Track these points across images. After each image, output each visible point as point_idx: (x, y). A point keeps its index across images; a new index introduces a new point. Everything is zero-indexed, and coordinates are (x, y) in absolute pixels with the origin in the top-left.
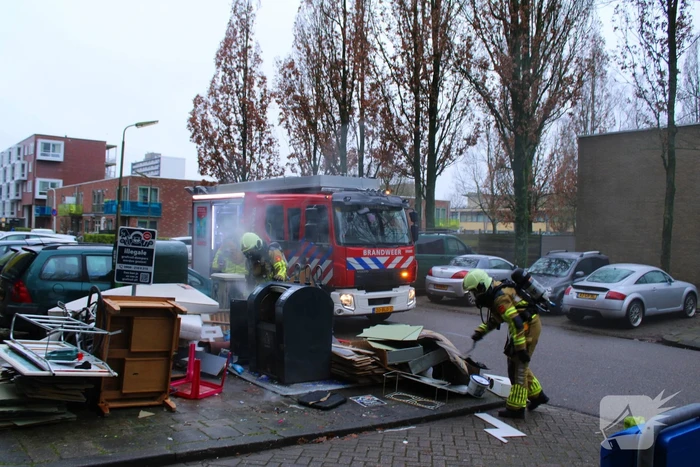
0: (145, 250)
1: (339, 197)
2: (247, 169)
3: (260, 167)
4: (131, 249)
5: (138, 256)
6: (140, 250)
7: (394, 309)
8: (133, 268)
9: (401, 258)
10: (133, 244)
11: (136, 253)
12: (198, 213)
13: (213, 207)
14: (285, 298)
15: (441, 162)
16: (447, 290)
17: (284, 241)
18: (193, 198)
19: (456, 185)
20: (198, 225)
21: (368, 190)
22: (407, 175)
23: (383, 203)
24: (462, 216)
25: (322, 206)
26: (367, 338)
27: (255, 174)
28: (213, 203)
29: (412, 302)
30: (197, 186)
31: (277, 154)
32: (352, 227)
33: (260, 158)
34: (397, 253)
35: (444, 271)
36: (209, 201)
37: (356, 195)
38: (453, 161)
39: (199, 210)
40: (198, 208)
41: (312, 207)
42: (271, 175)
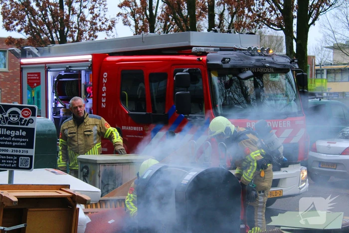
0: (23, 129)
1: (216, 58)
4: (8, 128)
5: (16, 137)
6: (18, 129)
7: (284, 193)
8: (10, 151)
10: (10, 123)
11: (13, 133)
12: (28, 80)
13: (49, 72)
14: (187, 181)
15: (314, 9)
16: (335, 169)
17: (145, 113)
18: (20, 62)
19: (324, 36)
20: (29, 96)
21: (250, 49)
22: (271, 26)
23: (268, 65)
24: (329, 75)
25: (195, 70)
26: (280, 227)
27: (75, 28)
28: (49, 68)
29: (305, 184)
30: (26, 48)
31: (104, 3)
32: (229, 94)
33: (82, 8)
34: (286, 125)
35: (332, 145)
36: (44, 65)
37: (235, 55)
38: (331, 6)
39: (30, 77)
40: (28, 74)
41: (182, 72)
42: (96, 29)
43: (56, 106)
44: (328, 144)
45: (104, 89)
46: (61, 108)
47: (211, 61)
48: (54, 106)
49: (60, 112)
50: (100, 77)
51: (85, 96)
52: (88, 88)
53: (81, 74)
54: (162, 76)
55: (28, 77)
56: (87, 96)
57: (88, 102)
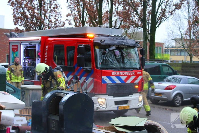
2: (42, 22)
3: (51, 21)
7: (130, 108)
9: (135, 77)
12: (12, 48)
13: (22, 45)
14: (65, 100)
15: (159, 19)
16: (161, 96)
17: (64, 66)
18: (9, 40)
19: (168, 33)
20: (13, 56)
21: (115, 36)
22: (139, 27)
23: (124, 44)
24: (171, 52)
25: (88, 45)
26: (113, 124)
27: (47, 25)
28: (22, 43)
29: (141, 103)
30: (12, 33)
31: (60, 14)
32: (105, 58)
33: (50, 16)
34: (132, 74)
35: (160, 85)
36: (19, 41)
37: (108, 39)
38: (167, 18)
39: (13, 47)
40: (13, 45)
41: (81, 46)
42: (57, 26)
43: (25, 62)
44: (159, 84)
45: (46, 53)
46: (27, 62)
47: (96, 41)
48: (24, 62)
49: (26, 64)
50: (45, 48)
51: (37, 57)
52: (39, 53)
53: (36, 46)
54: (73, 48)
55: (12, 47)
56: (38, 57)
57: (39, 60)
